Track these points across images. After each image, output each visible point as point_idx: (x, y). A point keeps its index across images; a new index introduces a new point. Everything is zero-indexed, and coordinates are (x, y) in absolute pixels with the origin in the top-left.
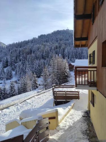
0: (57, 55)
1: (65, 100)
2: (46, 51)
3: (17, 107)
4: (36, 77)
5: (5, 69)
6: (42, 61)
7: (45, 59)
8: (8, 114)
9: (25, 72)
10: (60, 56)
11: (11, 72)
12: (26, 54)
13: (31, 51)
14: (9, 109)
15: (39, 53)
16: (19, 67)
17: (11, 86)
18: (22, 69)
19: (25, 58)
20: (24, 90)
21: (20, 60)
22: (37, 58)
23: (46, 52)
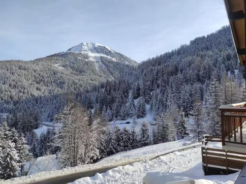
0: (229, 72)
1: (225, 168)
2: (204, 66)
3: (145, 166)
4: (184, 115)
5: (136, 101)
6: (198, 85)
7: (203, 82)
8: (131, 173)
9: (166, 107)
10: (236, 74)
11: (144, 106)
12: (168, 75)
13: (177, 70)
14: (133, 165)
15: (191, 71)
16: (156, 97)
17: (142, 128)
18: (161, 101)
19: (167, 82)
20: (164, 138)
21: (158, 87)
22: (187, 81)
23: (205, 69)
